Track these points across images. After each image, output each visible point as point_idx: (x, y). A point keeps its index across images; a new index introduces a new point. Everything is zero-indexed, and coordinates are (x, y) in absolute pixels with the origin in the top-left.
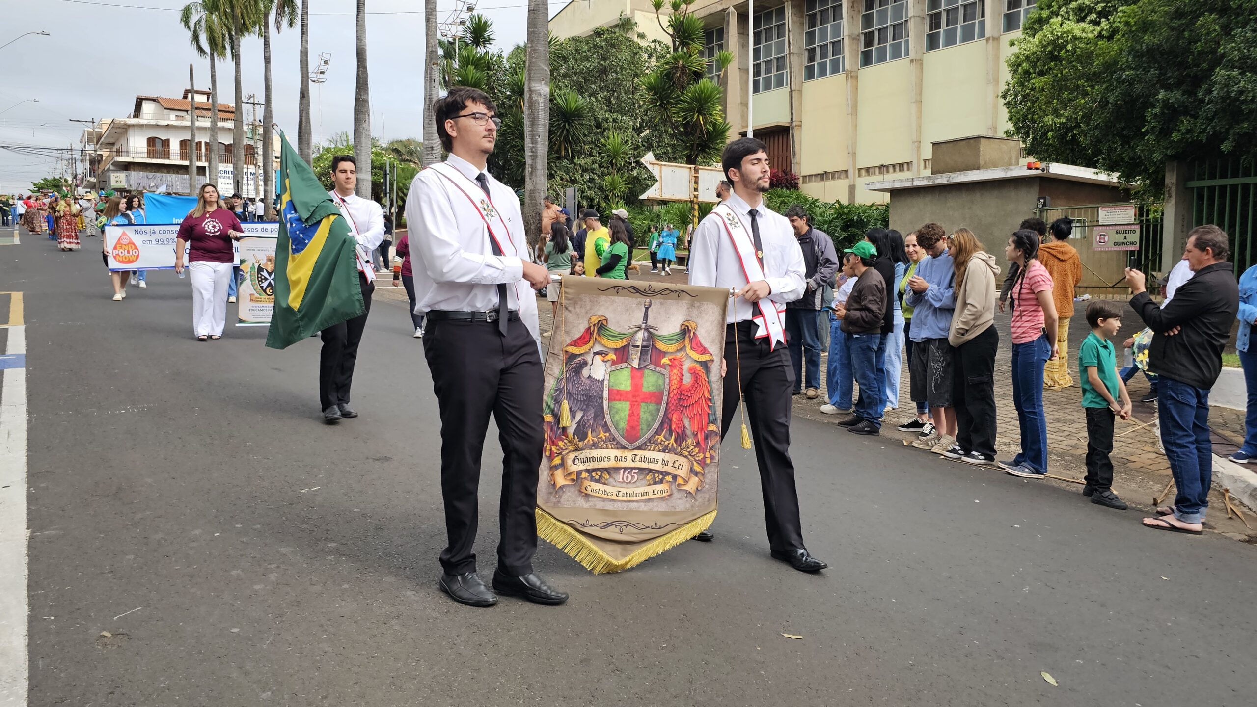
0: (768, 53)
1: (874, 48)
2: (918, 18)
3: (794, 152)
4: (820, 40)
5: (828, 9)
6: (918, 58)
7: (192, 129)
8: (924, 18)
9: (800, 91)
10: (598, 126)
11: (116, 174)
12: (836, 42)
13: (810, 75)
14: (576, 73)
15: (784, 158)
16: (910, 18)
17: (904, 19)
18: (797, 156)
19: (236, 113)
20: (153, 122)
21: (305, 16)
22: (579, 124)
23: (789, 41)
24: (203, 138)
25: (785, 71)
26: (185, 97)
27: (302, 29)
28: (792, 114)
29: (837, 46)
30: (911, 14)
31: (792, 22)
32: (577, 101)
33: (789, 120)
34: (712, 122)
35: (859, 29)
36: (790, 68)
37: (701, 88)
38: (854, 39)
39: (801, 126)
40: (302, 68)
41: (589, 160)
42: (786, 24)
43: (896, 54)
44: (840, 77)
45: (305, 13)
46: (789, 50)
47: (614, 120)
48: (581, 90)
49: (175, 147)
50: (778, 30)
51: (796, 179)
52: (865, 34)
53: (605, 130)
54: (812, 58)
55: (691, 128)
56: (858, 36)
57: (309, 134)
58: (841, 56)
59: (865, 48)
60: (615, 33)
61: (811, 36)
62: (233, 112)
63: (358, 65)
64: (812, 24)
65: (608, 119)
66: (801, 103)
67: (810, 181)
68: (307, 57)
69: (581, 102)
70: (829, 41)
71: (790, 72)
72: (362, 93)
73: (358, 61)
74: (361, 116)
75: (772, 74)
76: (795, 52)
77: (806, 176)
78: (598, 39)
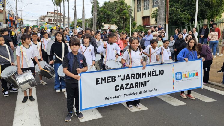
3: (150, 20)
7: (54, 17)
9: (151, 10)
14: (110, 8)
20: (49, 16)
22: (110, 17)
27: (68, 2)
28: (150, 14)
32: (110, 13)
34: (126, 17)
37: (124, 11)
49: (53, 20)
61: (153, 1)
71: (150, 7)
75: (147, 7)
76: (151, 3)
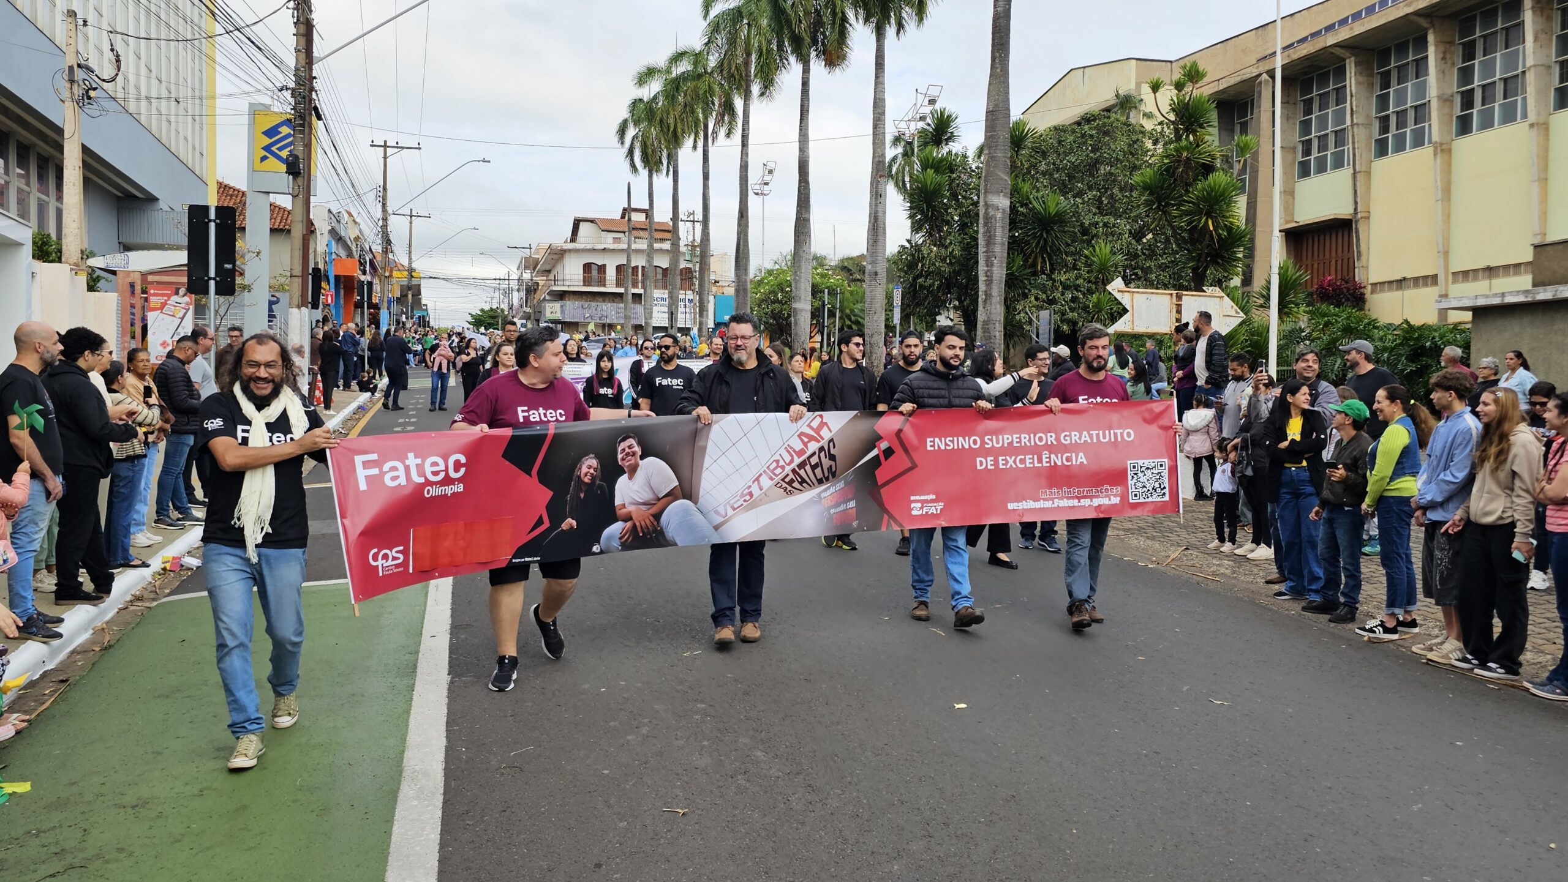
0: (1322, 124)
1: (1475, 111)
2: (1542, 68)
3: (1359, 252)
4: (1397, 105)
5: (1408, 64)
6: (1541, 121)
7: (628, 251)
8: (1549, 67)
9: (1368, 173)
10: (1085, 231)
11: (551, 305)
12: (1420, 105)
13: (1382, 149)
14: (1058, 170)
15: (1345, 261)
16: (1530, 67)
17: (1520, 70)
18: (1364, 258)
19: (672, 232)
20: (589, 247)
21: (746, 127)
22: (1060, 231)
23: (1352, 109)
24: (639, 261)
25: (1346, 148)
26: (623, 217)
27: (743, 141)
28: (1356, 203)
29: (1421, 112)
30: (1530, 62)
31: (1358, 83)
32: (1056, 202)
33: (1352, 211)
34: (1225, 225)
35: (1453, 86)
36: (1353, 143)
37: (1210, 184)
38: (1445, 100)
39: (1368, 218)
40: (741, 184)
41: (1073, 274)
42: (1348, 86)
43: (1509, 117)
44: (1426, 151)
45: (746, 122)
46: (1352, 120)
47: (1105, 225)
48: (1064, 189)
49: (611, 272)
50: (1337, 94)
51: (1361, 288)
52: (1462, 93)
53: (1093, 238)
54: (1385, 129)
55: (1197, 234)
56: (1452, 96)
57: (747, 258)
58: (1427, 125)
59: (1462, 110)
60: (1109, 117)
61: (1383, 101)
62: (669, 231)
63: (800, 180)
64: (1386, 85)
65: (1097, 223)
66: (1368, 188)
67: (1382, 291)
68: (747, 172)
69: (1064, 204)
70: (1409, 105)
71: (1354, 149)
72: (803, 210)
73: (800, 175)
74: (802, 238)
75: (1329, 153)
76: (1360, 122)
77: (1376, 284)
78: (1086, 127)
